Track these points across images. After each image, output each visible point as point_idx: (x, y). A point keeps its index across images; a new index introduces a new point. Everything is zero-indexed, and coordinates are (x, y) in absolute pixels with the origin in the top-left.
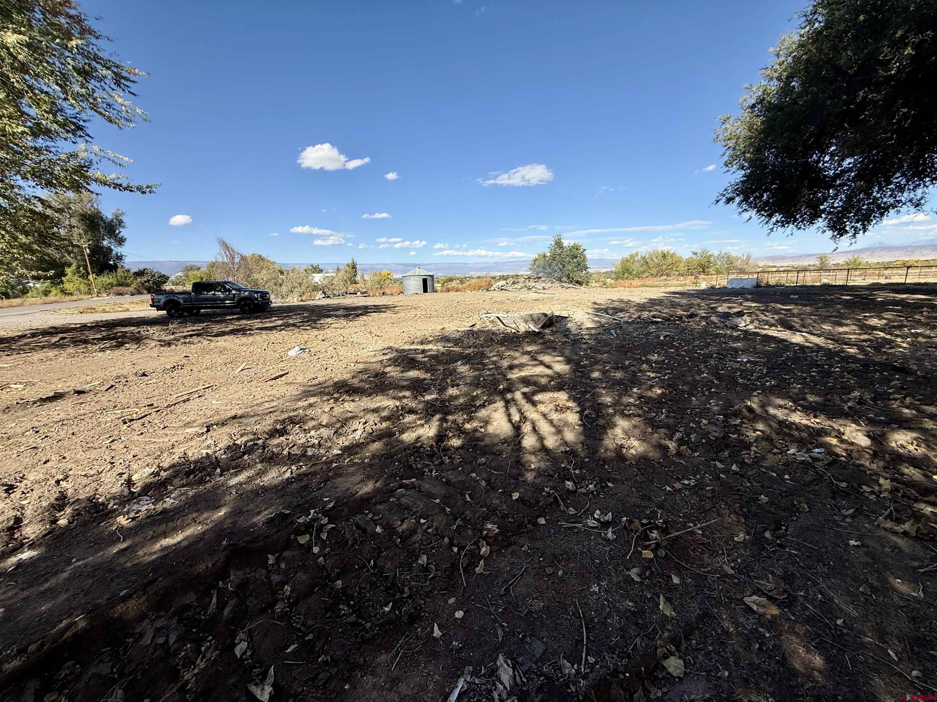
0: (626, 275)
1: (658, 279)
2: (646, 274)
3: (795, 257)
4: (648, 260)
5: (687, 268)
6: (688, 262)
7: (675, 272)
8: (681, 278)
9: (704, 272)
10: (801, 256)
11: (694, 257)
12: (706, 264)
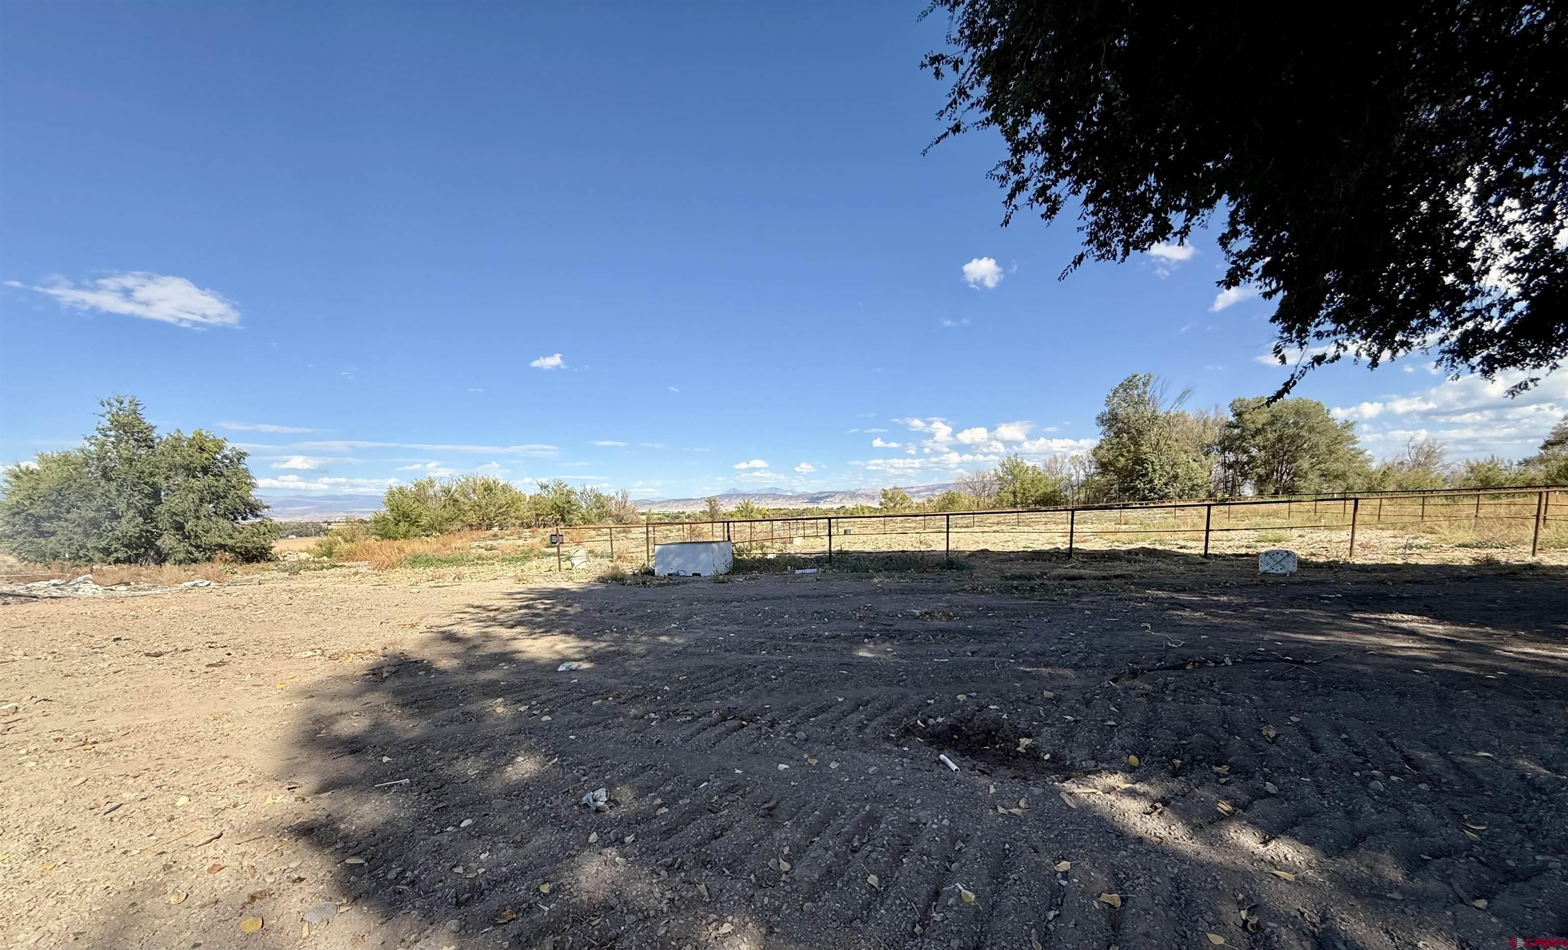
0: (403, 526)
1: (482, 534)
2: (458, 525)
3: (662, 502)
4: (456, 496)
5: (534, 512)
6: (535, 502)
7: (514, 521)
8: (527, 532)
9: (563, 520)
10: (669, 501)
11: (544, 493)
12: (566, 506)
